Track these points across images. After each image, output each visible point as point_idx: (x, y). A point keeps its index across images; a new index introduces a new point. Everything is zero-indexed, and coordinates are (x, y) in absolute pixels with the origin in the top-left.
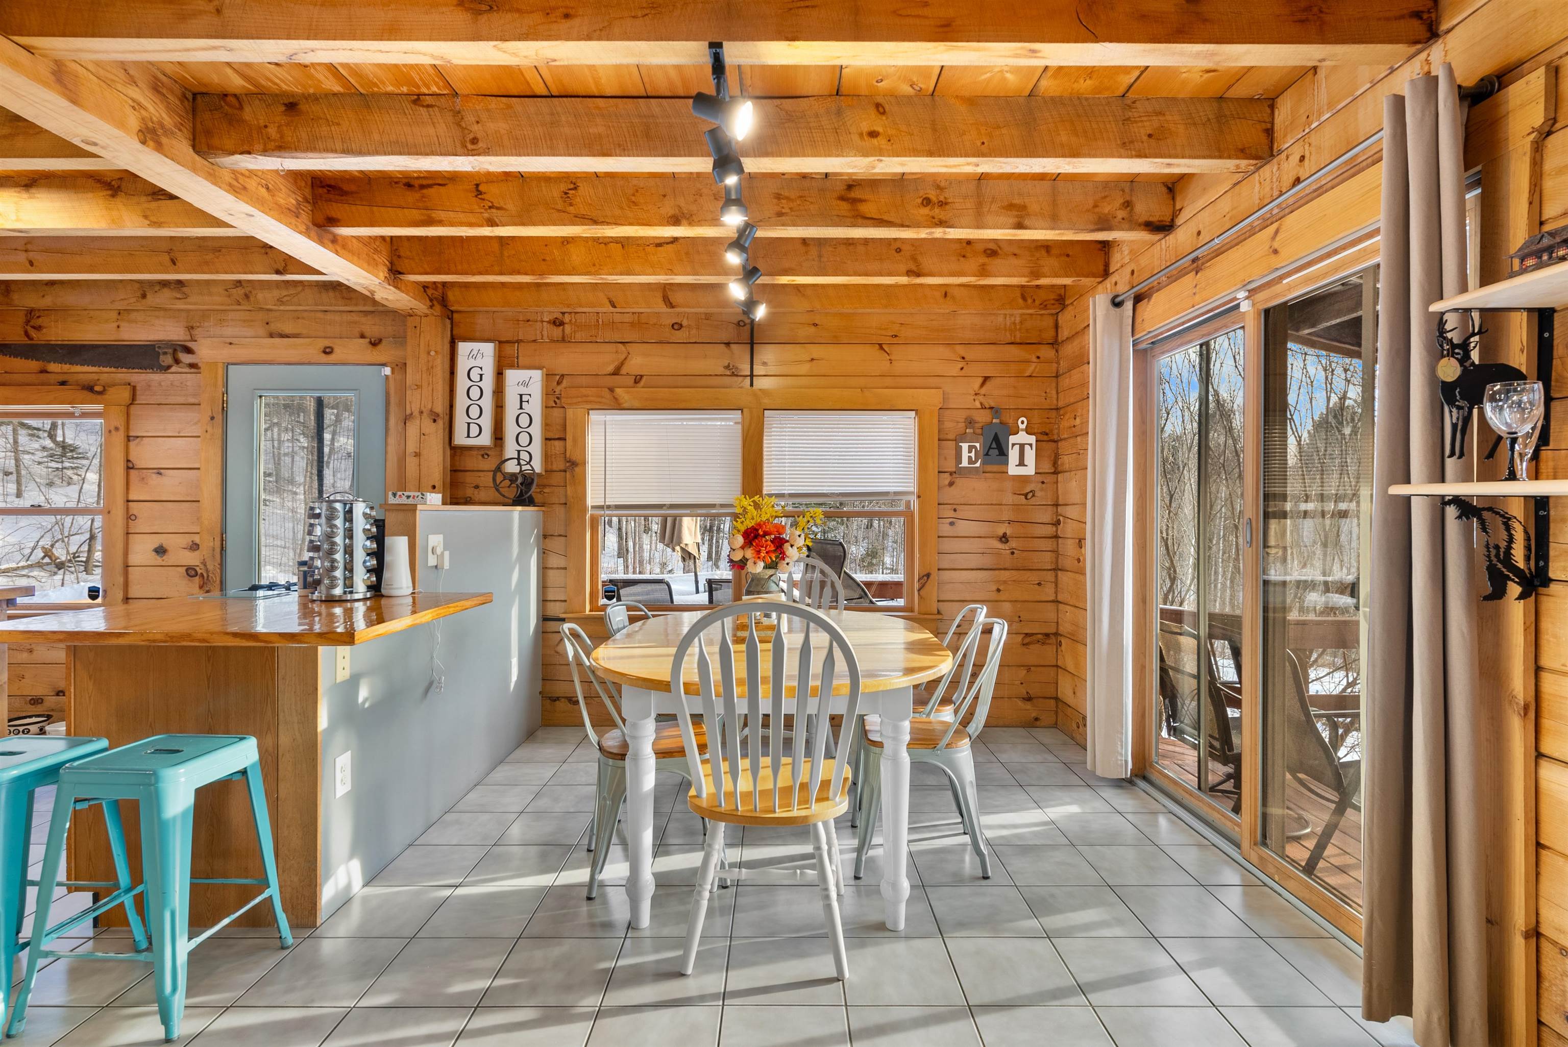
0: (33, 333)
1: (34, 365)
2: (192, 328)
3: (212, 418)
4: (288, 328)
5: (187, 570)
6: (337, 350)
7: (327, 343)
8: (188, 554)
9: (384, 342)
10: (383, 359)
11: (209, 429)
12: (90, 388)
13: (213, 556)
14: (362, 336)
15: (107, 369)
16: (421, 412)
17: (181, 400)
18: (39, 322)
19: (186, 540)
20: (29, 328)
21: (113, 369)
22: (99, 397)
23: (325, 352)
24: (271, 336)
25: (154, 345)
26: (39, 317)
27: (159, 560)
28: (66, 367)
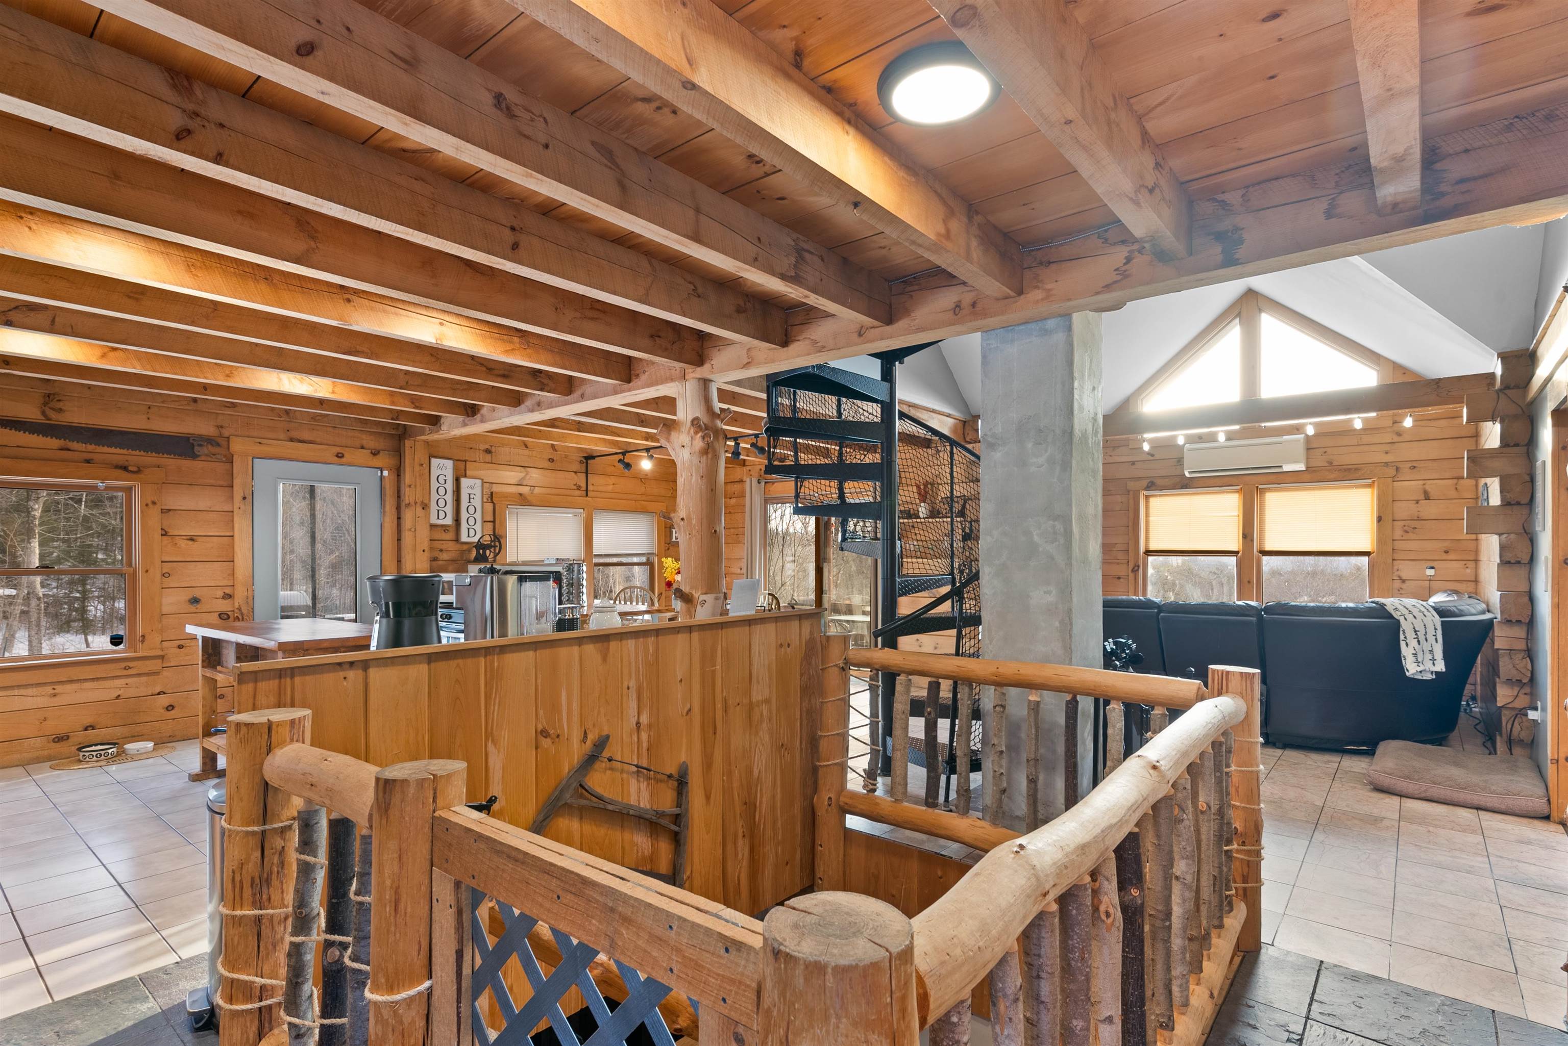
0: (52, 415)
1: (54, 443)
2: (222, 427)
3: (244, 498)
4: (306, 435)
5: (220, 615)
6: (346, 455)
7: (338, 450)
8: (221, 601)
9: (381, 453)
10: (380, 464)
11: (242, 507)
12: (125, 468)
13: (247, 603)
14: (363, 448)
15: (137, 453)
16: (416, 503)
17: (212, 482)
18: (60, 405)
19: (220, 593)
20: (47, 409)
21: (142, 453)
22: (134, 476)
23: (337, 456)
24: (291, 440)
25: (189, 438)
26: (59, 401)
27: (192, 608)
28: (91, 447)
